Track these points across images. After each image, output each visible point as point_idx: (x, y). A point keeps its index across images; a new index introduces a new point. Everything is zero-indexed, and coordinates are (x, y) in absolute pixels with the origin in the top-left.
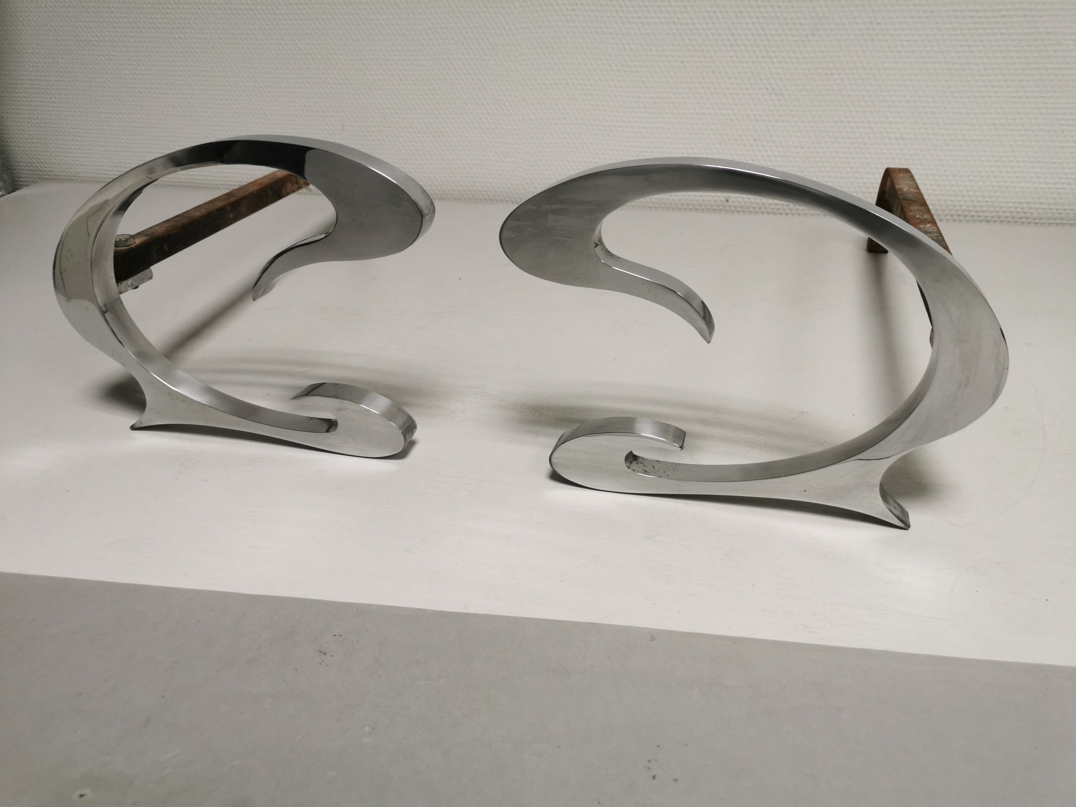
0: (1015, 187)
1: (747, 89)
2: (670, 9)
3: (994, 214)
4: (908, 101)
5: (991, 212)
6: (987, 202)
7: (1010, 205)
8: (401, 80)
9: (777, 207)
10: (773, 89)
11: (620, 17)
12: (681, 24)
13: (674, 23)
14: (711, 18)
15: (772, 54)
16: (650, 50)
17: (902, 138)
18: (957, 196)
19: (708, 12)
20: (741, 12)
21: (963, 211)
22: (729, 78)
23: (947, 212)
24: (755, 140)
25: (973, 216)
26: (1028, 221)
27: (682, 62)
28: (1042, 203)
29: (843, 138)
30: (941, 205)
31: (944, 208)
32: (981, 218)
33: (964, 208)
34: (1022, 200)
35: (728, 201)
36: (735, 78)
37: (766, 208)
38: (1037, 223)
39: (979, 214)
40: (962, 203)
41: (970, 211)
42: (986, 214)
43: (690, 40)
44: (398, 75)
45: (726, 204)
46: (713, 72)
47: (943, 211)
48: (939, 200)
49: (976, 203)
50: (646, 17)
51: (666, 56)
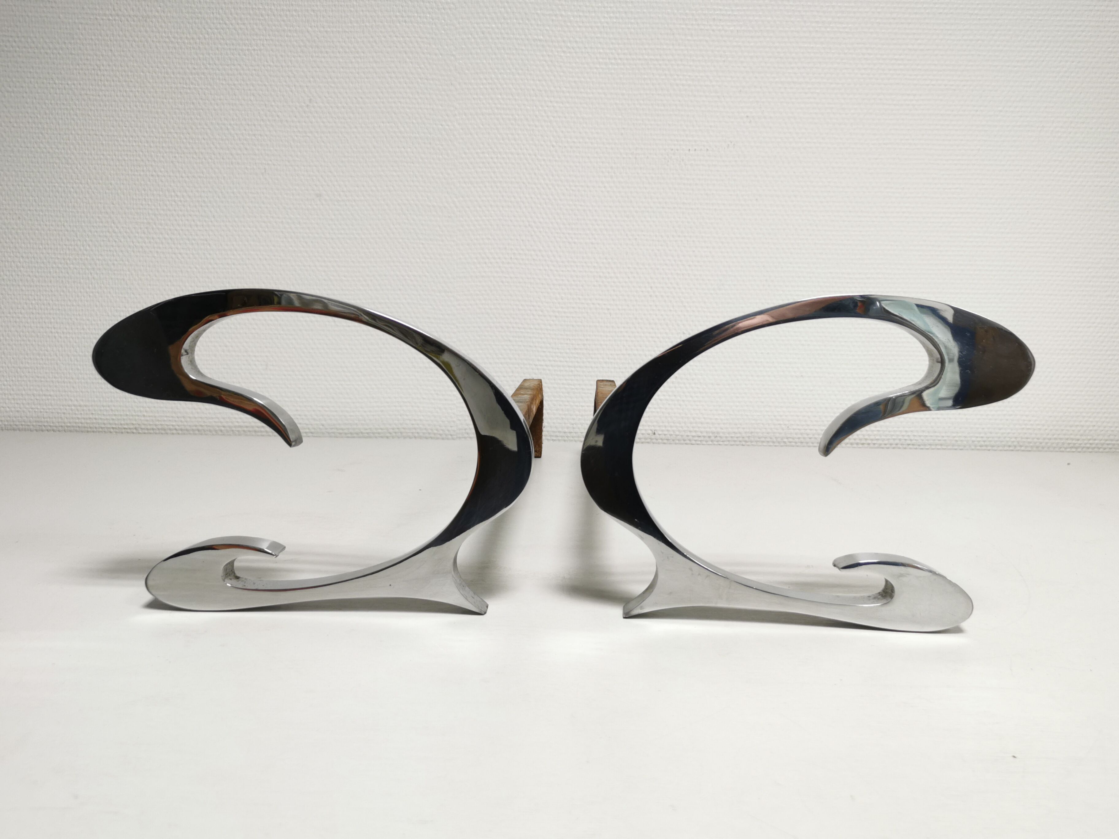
1: (666, 333)
2: (596, 265)
6: (878, 431)
9: (700, 439)
11: (551, 270)
12: (606, 277)
13: (600, 277)
14: (632, 273)
15: (686, 304)
16: (579, 299)
19: (629, 268)
20: (658, 269)
22: (650, 324)
27: (608, 309)
28: (923, 431)
29: (752, 376)
34: (907, 429)
35: (654, 434)
36: (656, 324)
37: (690, 440)
41: (866, 439)
43: (614, 291)
45: (653, 437)
46: (636, 319)
50: (574, 271)
51: (593, 304)
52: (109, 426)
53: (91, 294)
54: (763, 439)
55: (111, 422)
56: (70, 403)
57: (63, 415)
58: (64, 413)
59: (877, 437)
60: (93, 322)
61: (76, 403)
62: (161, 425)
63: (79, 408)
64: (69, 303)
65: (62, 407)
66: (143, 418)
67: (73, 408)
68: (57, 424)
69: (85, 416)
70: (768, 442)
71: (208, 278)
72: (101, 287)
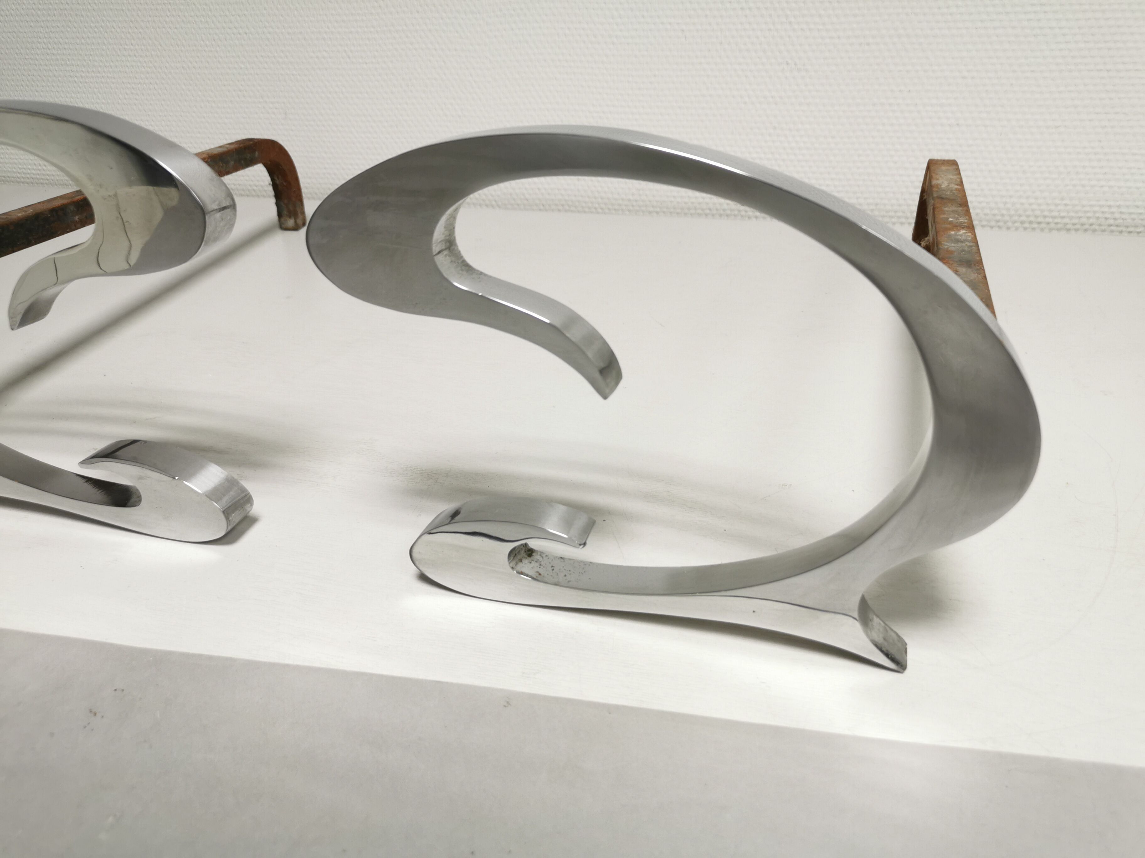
0: (1102, 186)
3: (1075, 221)
4: (964, 78)
5: (1071, 218)
6: (1066, 205)
7: (1096, 209)
8: (349, 57)
10: (795, 64)
15: (793, 20)
16: (643, 16)
17: (958, 124)
18: (1028, 198)
21: (1036, 217)
23: (1016, 218)
24: (775, 128)
25: (1048, 223)
26: (1120, 229)
27: (683, 31)
29: (883, 124)
30: (1008, 209)
31: (1013, 212)
32: (1059, 226)
33: (1038, 213)
34: (1112, 203)
38: (1130, 232)
39: (1056, 220)
40: (1035, 207)
41: (1045, 217)
42: (1066, 220)
44: (345, 51)
46: (721, 43)
47: (1011, 216)
48: (1005, 203)
49: (1052, 207)
51: (662, 23)
54: (892, 214)
59: (1063, 214)
70: (899, 217)
72: (103, 21)
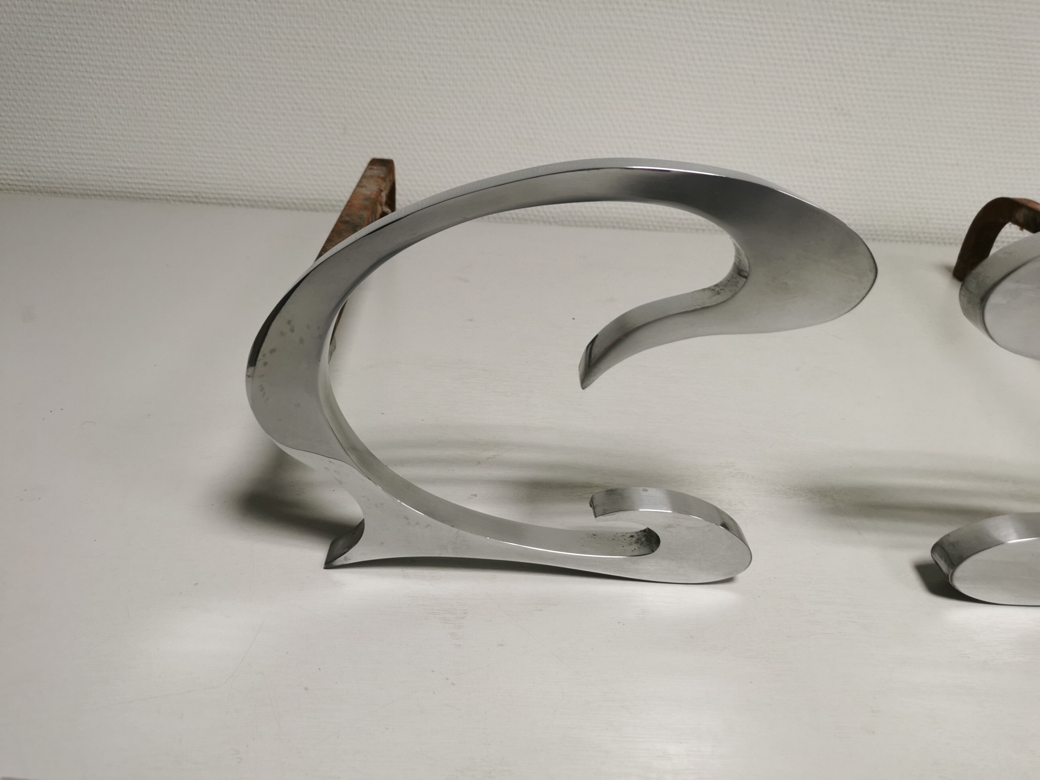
2: (748, 18)
4: (968, 128)
8: (426, 78)
11: (692, 23)
12: (757, 34)
13: (750, 33)
16: (721, 61)
17: (957, 164)
19: (786, 24)
20: (821, 27)
24: (816, 161)
27: (753, 75)
43: (764, 52)
44: (422, 72)
46: (784, 88)
50: (720, 25)
51: (737, 68)
52: (165, 193)
53: (128, 30)
55: (167, 188)
56: (117, 164)
57: (110, 179)
58: (111, 176)
60: (134, 67)
61: (123, 165)
62: (225, 194)
63: (128, 170)
64: (101, 40)
65: (107, 169)
66: (203, 185)
67: (121, 170)
68: (104, 189)
69: (136, 181)
71: (271, 14)
72: (139, 22)
